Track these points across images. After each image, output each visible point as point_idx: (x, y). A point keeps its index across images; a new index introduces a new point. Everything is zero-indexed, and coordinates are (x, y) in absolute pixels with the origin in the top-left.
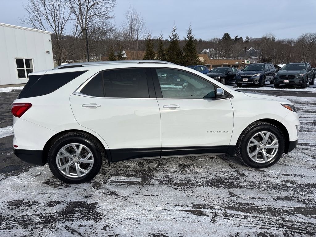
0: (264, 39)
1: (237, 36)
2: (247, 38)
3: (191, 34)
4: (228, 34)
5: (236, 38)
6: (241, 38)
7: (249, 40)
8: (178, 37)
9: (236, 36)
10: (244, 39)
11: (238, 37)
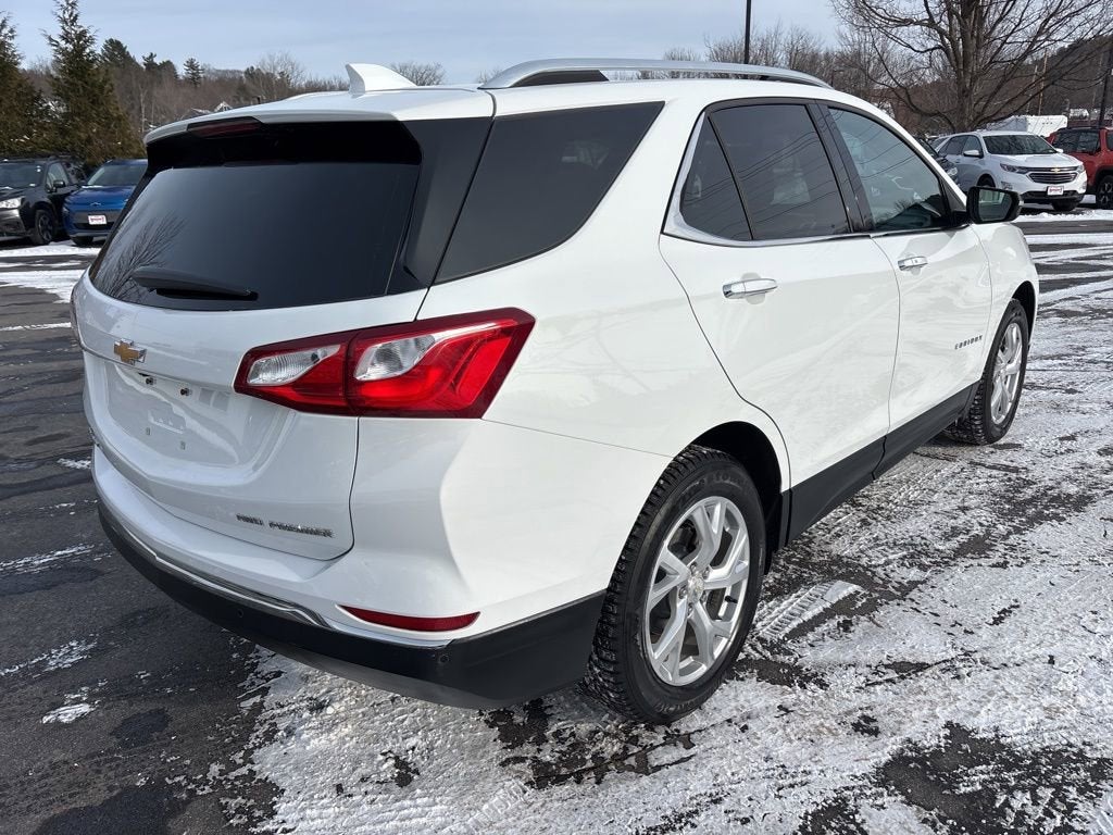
0: (250, 73)
1: (152, 56)
2: (191, 65)
3: (79, 22)
4: (118, 43)
5: (150, 64)
6: (168, 65)
7: (202, 75)
8: (12, 31)
9: (147, 56)
10: (182, 71)
11: (158, 61)
